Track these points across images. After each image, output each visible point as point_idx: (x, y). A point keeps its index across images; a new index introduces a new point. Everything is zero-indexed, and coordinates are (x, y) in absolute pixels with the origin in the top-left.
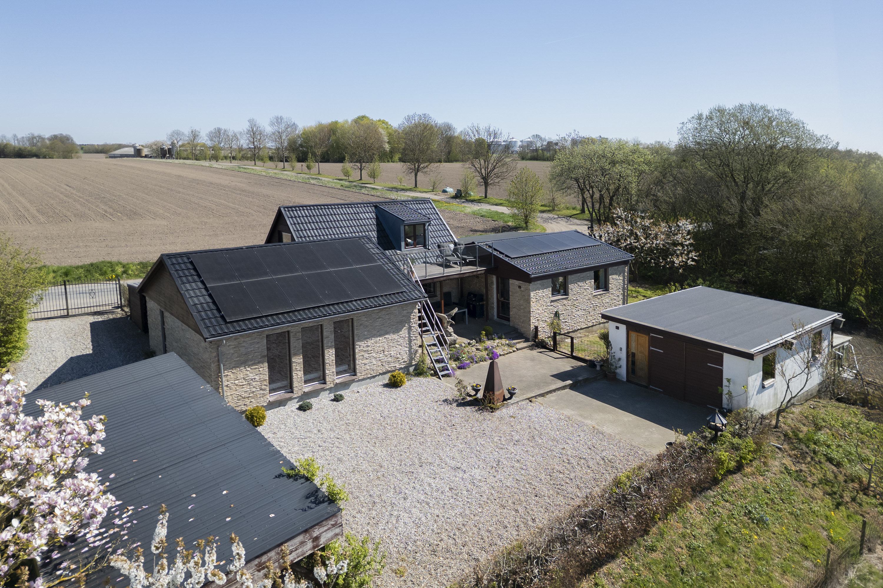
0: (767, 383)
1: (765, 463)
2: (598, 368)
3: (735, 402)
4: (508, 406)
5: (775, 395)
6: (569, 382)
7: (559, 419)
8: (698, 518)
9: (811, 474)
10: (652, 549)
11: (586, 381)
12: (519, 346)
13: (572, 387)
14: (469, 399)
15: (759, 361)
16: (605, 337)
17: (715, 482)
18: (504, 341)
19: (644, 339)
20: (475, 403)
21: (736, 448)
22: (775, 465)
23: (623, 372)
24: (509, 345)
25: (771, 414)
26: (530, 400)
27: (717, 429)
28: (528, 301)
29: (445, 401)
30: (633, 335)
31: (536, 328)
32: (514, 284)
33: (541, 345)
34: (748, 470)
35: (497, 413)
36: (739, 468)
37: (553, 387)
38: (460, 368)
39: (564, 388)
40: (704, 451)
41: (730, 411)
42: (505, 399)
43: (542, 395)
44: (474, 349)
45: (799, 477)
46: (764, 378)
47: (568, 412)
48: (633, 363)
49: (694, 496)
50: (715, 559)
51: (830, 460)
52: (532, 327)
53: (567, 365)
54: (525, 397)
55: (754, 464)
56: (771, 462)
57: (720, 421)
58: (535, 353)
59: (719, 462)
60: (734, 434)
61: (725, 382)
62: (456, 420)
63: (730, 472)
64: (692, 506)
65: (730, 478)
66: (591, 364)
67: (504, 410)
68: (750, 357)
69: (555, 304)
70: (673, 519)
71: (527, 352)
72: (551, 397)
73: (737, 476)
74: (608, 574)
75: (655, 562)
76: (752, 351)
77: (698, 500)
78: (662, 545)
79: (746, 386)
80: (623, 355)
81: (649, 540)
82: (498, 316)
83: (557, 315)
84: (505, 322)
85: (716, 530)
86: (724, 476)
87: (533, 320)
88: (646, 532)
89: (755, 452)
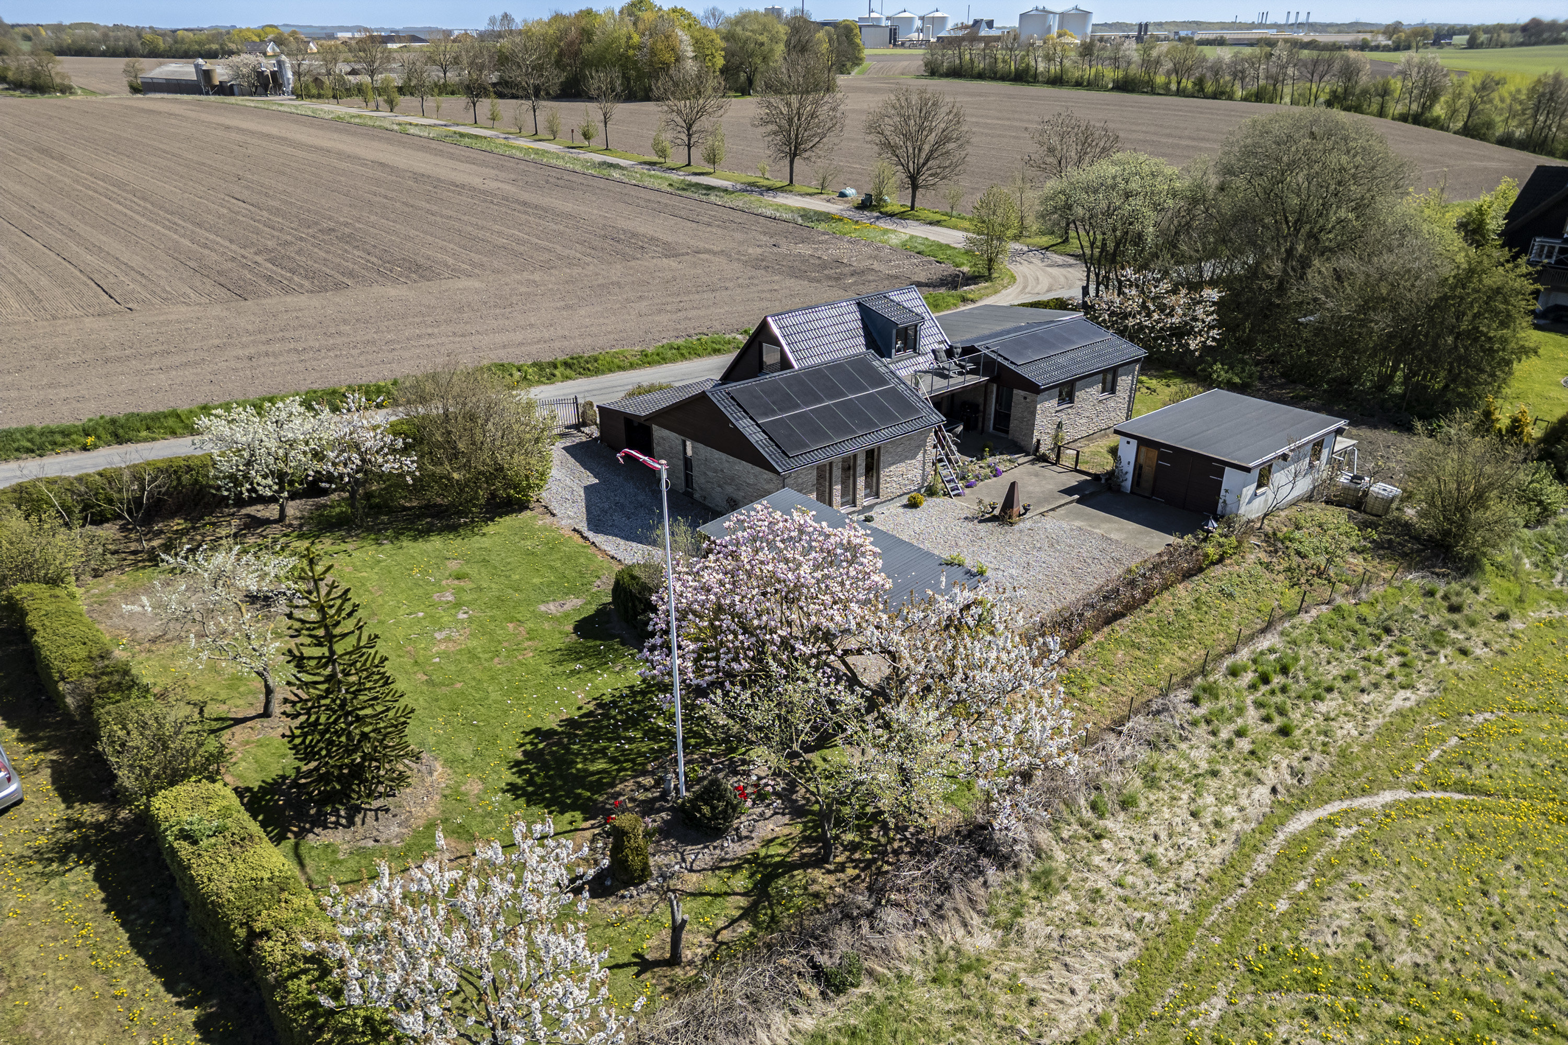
0: (1259, 491)
1: (1243, 557)
2: (1103, 481)
3: (1228, 509)
4: (1024, 520)
5: (1266, 501)
6: (1077, 497)
7: (1072, 530)
8: (1184, 594)
9: (1279, 564)
10: (1150, 611)
11: (1092, 494)
12: (1020, 461)
13: (1078, 501)
14: (987, 516)
15: (1255, 474)
16: (1114, 451)
17: (1201, 570)
18: (1005, 457)
19: (1154, 454)
20: (994, 519)
21: (1221, 545)
22: (1251, 558)
23: (1128, 484)
24: (1010, 461)
25: (1258, 518)
26: (1042, 514)
27: (1208, 531)
28: (1033, 413)
29: (966, 518)
30: (1143, 449)
31: (1038, 441)
32: (1018, 393)
33: (1043, 459)
34: (1228, 561)
35: (1016, 527)
36: (1221, 560)
37: (1063, 502)
38: (967, 487)
39: (1071, 502)
40: (1195, 548)
41: (1222, 517)
42: (1020, 515)
43: (1053, 510)
44: (977, 467)
45: (1268, 567)
46: (1259, 486)
47: (1078, 523)
48: (1140, 475)
49: (1183, 580)
50: (1192, 617)
51: (1298, 553)
52: (1035, 440)
53: (1074, 480)
54: (1038, 512)
55: (1234, 557)
56: (1247, 556)
57: (1212, 524)
58: (1037, 467)
59: (1206, 555)
60: (1221, 535)
61: (1223, 492)
62: (982, 534)
63: (1213, 563)
64: (1180, 586)
65: (1212, 568)
66: (1096, 477)
67: (1021, 524)
68: (1248, 470)
69: (1059, 414)
70: (1166, 594)
71: (1028, 466)
72: (1061, 511)
73: (1218, 567)
74: (1120, 625)
75: (1151, 619)
76: (1251, 465)
77: (1185, 583)
78: (1157, 609)
79: (1239, 496)
80: (1130, 469)
81: (1148, 607)
82: (994, 428)
83: (1060, 426)
84: (1003, 435)
85: (1196, 601)
86: (1208, 566)
87: (1036, 433)
88: (1147, 602)
89: (1236, 548)
